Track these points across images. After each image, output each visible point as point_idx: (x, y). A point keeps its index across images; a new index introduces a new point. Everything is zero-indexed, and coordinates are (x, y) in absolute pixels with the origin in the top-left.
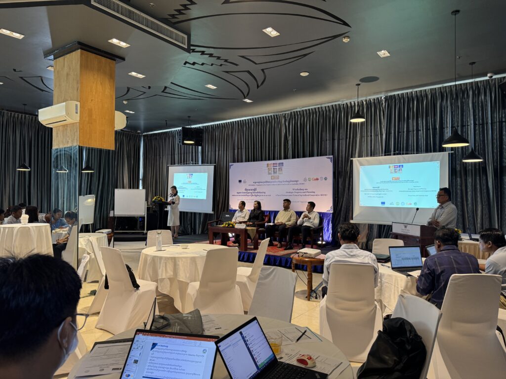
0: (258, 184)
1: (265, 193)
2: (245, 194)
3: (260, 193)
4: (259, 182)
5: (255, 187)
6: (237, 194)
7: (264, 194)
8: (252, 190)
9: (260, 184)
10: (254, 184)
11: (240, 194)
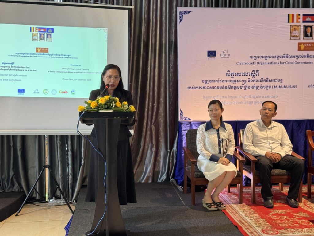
0: (263, 60)
1: (281, 81)
2: (226, 84)
3: (267, 80)
4: (266, 57)
5: (256, 67)
6: (204, 85)
7: (278, 84)
8: (245, 74)
9: (269, 60)
10: (252, 60)
11: (211, 85)
